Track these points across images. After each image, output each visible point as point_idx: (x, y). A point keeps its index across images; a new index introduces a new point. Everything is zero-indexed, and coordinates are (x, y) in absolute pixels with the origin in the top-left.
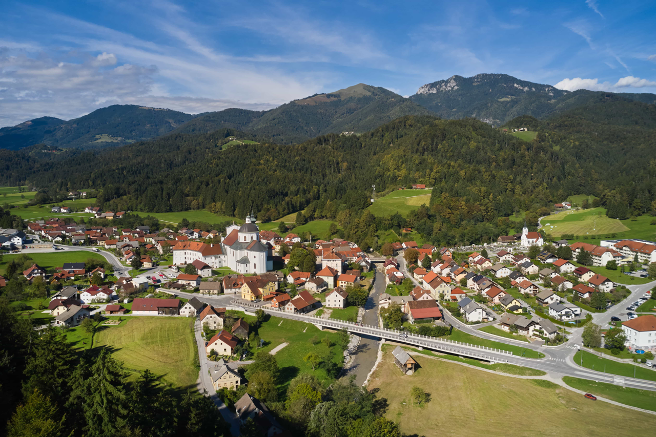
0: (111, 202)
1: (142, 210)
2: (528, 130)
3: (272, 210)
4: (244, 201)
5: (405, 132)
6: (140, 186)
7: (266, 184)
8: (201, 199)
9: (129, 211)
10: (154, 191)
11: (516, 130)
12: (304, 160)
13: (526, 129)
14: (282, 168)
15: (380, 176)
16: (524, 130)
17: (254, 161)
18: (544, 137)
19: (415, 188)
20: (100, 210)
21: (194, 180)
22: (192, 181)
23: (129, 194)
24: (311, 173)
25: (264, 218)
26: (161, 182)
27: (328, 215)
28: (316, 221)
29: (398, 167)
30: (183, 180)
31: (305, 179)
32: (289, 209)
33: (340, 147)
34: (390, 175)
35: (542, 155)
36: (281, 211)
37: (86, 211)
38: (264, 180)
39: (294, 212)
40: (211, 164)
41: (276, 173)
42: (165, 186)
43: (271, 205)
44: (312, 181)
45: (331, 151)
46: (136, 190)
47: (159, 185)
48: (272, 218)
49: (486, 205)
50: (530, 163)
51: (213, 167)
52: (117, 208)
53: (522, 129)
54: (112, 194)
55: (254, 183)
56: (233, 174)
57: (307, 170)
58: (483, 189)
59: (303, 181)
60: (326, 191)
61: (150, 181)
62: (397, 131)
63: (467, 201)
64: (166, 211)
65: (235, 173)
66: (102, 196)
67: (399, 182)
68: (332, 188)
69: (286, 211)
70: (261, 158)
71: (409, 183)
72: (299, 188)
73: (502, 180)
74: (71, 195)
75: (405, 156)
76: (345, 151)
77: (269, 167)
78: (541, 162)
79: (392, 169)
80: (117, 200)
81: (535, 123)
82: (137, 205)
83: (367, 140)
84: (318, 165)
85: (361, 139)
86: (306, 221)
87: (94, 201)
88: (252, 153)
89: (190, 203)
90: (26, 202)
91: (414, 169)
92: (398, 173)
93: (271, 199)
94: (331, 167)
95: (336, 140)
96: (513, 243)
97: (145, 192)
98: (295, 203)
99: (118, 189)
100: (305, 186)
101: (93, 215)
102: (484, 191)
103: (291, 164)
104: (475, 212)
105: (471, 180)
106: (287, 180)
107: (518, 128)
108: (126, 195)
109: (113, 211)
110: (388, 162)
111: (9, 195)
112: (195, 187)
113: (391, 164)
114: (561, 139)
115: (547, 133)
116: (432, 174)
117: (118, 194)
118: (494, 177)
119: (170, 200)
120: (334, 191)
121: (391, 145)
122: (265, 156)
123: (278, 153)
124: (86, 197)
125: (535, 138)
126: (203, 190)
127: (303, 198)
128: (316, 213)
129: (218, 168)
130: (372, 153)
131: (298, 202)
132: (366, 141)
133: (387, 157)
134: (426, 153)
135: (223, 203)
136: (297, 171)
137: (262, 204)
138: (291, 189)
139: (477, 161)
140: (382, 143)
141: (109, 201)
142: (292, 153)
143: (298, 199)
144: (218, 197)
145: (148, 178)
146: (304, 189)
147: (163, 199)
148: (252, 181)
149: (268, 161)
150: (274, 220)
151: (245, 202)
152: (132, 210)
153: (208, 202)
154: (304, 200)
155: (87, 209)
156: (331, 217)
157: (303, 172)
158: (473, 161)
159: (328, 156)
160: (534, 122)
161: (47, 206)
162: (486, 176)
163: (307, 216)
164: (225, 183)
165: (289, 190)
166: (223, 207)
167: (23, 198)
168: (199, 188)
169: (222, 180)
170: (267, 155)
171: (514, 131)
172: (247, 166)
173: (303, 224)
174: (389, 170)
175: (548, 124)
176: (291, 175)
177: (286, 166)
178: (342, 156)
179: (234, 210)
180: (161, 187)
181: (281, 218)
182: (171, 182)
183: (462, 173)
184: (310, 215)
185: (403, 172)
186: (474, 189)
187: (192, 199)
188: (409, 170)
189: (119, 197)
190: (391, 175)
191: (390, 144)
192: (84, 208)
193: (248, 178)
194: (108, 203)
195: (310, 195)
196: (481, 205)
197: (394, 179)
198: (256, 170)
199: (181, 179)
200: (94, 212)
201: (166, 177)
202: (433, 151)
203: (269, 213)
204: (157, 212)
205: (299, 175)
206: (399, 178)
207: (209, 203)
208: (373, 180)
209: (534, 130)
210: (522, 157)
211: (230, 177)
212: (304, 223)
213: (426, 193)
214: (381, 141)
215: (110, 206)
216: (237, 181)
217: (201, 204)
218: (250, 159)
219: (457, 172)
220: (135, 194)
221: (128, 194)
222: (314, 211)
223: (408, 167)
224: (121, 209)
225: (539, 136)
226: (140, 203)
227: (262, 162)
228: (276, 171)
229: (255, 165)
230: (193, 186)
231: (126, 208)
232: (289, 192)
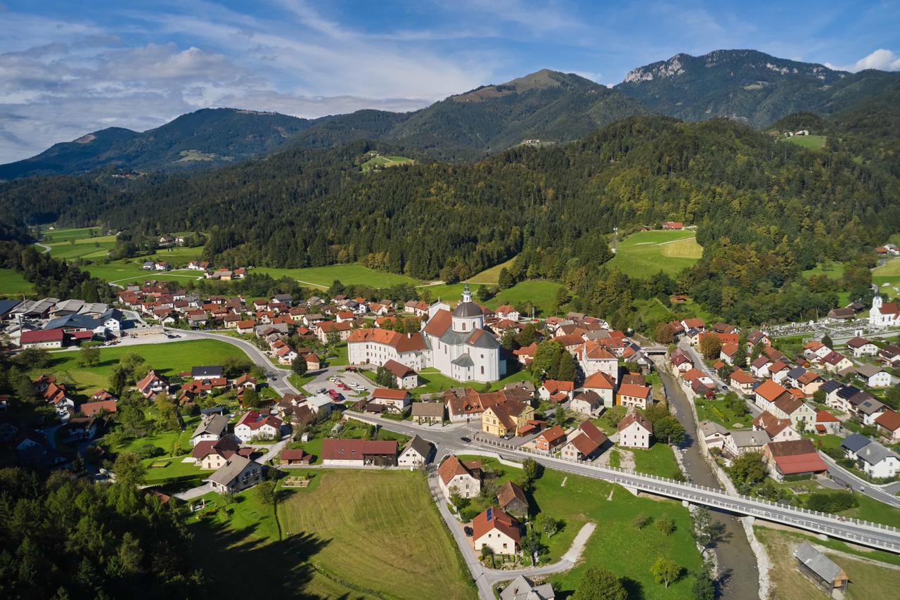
0: (225, 254)
1: (268, 265)
2: (810, 134)
3: (460, 264)
4: (417, 252)
5: (632, 142)
6: (262, 229)
7: (444, 224)
8: (351, 248)
9: (250, 267)
10: (284, 237)
11: (791, 134)
12: (491, 187)
13: (807, 133)
14: (464, 201)
15: (608, 209)
16: (803, 134)
17: (421, 189)
18: (836, 144)
19: (666, 228)
20: (210, 266)
21: (338, 220)
22: (336, 222)
23: (248, 241)
24: (504, 207)
25: (450, 278)
26: (292, 224)
27: (549, 274)
28: (527, 282)
29: (634, 195)
30: (322, 219)
31: (499, 216)
32: (483, 263)
33: (539, 165)
34: (624, 209)
35: (846, 172)
36: (472, 265)
37: (190, 267)
38: (440, 219)
39: (491, 266)
40: (360, 195)
41: (456, 207)
42: (297, 229)
43: (457, 257)
44: (509, 219)
45: (528, 173)
46: (258, 236)
47: (288, 229)
48: (461, 277)
49: (784, 254)
50: (829, 186)
51: (363, 199)
52: (234, 262)
53: (801, 132)
54: (224, 243)
55: (428, 223)
56: (394, 210)
57: (497, 202)
58: (773, 228)
59: (496, 220)
60: (532, 234)
61: (275, 221)
62: (620, 141)
63: (758, 249)
64: (303, 267)
65: (396, 209)
66: (210, 246)
67: (639, 219)
68: (543, 229)
69: (480, 266)
70: (430, 186)
71: (655, 219)
72: (494, 231)
73: (795, 213)
74: (163, 242)
75: (642, 178)
76: (546, 171)
77: (445, 199)
78: (845, 184)
79: (625, 200)
80: (231, 251)
81: (818, 122)
82: (261, 258)
83: (577, 154)
84: (512, 194)
85: (568, 153)
86: (514, 282)
87: (199, 251)
88: (416, 178)
89: (336, 254)
90: (106, 254)
91: (660, 199)
92: (636, 205)
93: (456, 247)
94: (529, 195)
95: (533, 155)
96: (853, 320)
97: (271, 239)
98: (492, 253)
99: (232, 234)
100: (501, 227)
101: (201, 273)
102: (775, 231)
103: (473, 194)
104: (771, 266)
105: (749, 214)
106: (474, 218)
107: (793, 130)
108: (244, 243)
109: (228, 267)
110: (618, 188)
111: (78, 242)
112: (342, 231)
113: (623, 191)
114: (863, 146)
115: (840, 137)
116: (690, 205)
117: (234, 242)
118: (781, 208)
119: (308, 249)
120: (547, 234)
121: (612, 161)
122: (435, 182)
123: (452, 177)
124: (186, 245)
125: (824, 146)
126: (355, 235)
127: (501, 245)
128: (529, 270)
129: (370, 202)
130: (586, 173)
131: (496, 252)
132: (574, 156)
133: (614, 180)
134: (672, 173)
135: (386, 255)
136: (483, 203)
137: (443, 256)
138: (482, 233)
139: (750, 184)
140: (599, 158)
141: (221, 252)
142: (472, 176)
143: (494, 247)
144: (377, 246)
145: (272, 217)
146: (500, 231)
147: (297, 249)
148: (422, 220)
149: (441, 189)
150: (464, 280)
151: (420, 254)
152: (254, 265)
153: (361, 252)
154: (503, 248)
155: (191, 264)
156: (552, 277)
157: (492, 204)
158: (744, 185)
159: (525, 180)
160: (816, 121)
161: (136, 261)
162: (770, 208)
163: (514, 276)
164: (385, 224)
165: (478, 233)
166: (386, 260)
167: (98, 247)
168: (347, 232)
169: (379, 219)
170: (438, 181)
171: (789, 136)
172: (412, 198)
173: (510, 287)
174: (618, 200)
175: (836, 123)
176: (479, 211)
177: (468, 196)
178: (544, 179)
179: (403, 266)
180: (293, 231)
181: (473, 276)
182: (306, 224)
183: (735, 204)
184: (519, 273)
185: (643, 204)
186: (761, 229)
187: (339, 249)
188: (653, 199)
189: (234, 246)
190: (627, 208)
191: (610, 159)
192: (187, 263)
193: (415, 216)
194: (220, 255)
195: (510, 241)
196: (777, 254)
197: (632, 213)
198: (427, 204)
199: (319, 218)
200: (202, 269)
201: (298, 215)
202: (681, 170)
203: (455, 269)
204: (289, 268)
205: (489, 209)
206: (639, 213)
207: (365, 254)
208: (597, 215)
209: (819, 134)
210: (817, 176)
211: (390, 215)
212: (512, 284)
213: (686, 236)
214: (597, 156)
215: (223, 259)
216: (400, 220)
217: (352, 255)
218: (415, 186)
219: (727, 203)
220: (257, 242)
221: (246, 242)
222: (526, 267)
223: (651, 196)
224: (238, 264)
225: (829, 142)
226: (266, 255)
227: (432, 190)
228: (455, 204)
229: (423, 197)
230: (339, 230)
231: (245, 263)
232: (479, 236)
